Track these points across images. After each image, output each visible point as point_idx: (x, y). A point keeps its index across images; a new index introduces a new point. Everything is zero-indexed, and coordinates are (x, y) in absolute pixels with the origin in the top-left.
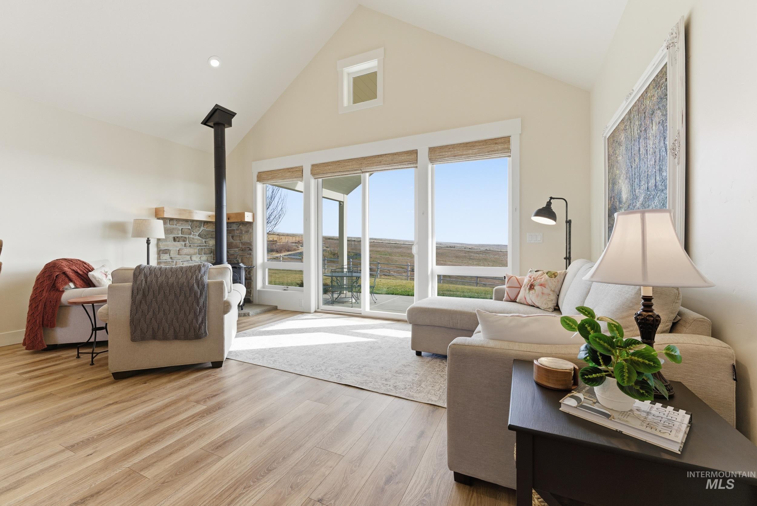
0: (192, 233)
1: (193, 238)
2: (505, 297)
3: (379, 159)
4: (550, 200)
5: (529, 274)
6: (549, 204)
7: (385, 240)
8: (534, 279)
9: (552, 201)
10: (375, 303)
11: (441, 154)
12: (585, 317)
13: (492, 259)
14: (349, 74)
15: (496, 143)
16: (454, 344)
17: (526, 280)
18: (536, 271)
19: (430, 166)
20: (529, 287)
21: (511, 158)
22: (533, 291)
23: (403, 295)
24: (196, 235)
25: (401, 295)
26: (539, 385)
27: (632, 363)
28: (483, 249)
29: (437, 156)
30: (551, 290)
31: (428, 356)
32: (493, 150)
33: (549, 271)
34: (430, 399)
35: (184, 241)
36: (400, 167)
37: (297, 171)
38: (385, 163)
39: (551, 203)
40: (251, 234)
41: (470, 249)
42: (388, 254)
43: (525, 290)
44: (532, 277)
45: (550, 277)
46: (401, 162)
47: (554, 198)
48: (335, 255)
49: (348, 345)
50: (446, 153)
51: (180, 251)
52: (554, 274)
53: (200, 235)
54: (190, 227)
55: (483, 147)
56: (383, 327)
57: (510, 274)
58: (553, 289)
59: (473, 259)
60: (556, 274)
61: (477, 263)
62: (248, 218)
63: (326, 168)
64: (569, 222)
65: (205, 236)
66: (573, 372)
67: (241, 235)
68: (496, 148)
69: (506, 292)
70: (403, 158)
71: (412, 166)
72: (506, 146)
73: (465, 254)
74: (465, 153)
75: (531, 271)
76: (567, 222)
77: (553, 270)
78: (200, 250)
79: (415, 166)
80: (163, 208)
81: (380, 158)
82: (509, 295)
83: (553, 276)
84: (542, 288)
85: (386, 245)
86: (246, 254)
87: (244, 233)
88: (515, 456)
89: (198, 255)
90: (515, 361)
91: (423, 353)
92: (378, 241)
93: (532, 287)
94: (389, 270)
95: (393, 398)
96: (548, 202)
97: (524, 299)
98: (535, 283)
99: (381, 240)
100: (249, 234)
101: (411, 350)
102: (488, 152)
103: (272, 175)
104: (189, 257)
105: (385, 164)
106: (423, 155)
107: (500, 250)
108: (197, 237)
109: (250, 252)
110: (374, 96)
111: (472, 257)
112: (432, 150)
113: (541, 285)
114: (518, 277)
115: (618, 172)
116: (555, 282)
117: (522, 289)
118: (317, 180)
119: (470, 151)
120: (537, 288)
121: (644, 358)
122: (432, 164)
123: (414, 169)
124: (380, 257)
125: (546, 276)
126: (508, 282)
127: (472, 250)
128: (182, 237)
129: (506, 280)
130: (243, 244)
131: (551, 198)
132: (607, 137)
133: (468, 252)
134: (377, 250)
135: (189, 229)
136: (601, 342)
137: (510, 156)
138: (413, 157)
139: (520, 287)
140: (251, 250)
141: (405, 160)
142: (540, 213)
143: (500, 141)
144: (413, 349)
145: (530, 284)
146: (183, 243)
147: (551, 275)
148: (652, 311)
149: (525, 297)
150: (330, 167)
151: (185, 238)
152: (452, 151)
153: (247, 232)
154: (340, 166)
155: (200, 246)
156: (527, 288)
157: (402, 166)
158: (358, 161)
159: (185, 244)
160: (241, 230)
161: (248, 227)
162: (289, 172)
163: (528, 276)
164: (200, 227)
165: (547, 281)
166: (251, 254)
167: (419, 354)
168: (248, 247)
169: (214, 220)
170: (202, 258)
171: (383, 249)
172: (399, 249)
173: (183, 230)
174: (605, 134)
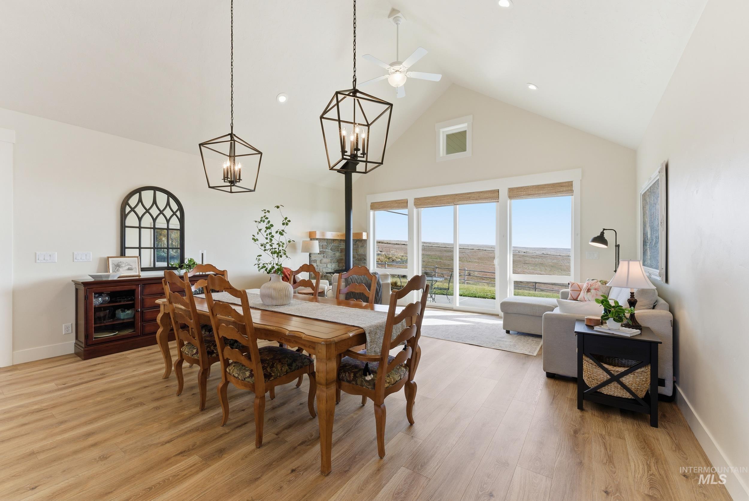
0: (328, 248)
1: (328, 252)
2: (569, 296)
3: (468, 195)
4: (603, 231)
5: (587, 282)
6: (602, 233)
7: (434, 243)
8: (590, 285)
9: (605, 231)
10: (450, 302)
11: (518, 193)
12: (603, 298)
13: (550, 263)
14: (443, 132)
15: (562, 186)
16: (546, 314)
17: (585, 286)
18: (592, 280)
19: (509, 201)
20: (587, 290)
21: (573, 197)
22: (590, 293)
23: (471, 297)
24: (329, 249)
25: (469, 297)
26: (587, 325)
27: (617, 311)
28: (539, 253)
29: (515, 194)
30: (603, 292)
31: (514, 334)
32: (559, 191)
33: (602, 280)
34: (523, 352)
35: (324, 254)
36: (484, 201)
37: (402, 202)
38: (473, 198)
39: (604, 233)
40: (366, 248)
41: (524, 252)
42: (438, 258)
43: (584, 292)
44: (589, 284)
45: (602, 284)
46: (486, 198)
47: (606, 230)
48: (390, 259)
49: (457, 326)
50: (522, 193)
51: (321, 261)
52: (605, 282)
53: (331, 249)
54: (326, 244)
55: (551, 188)
56: (474, 317)
57: (573, 281)
58: (604, 292)
59: (528, 264)
60: (606, 282)
61: (533, 268)
62: (364, 237)
63: (426, 201)
64: (618, 246)
65: (334, 250)
66: (601, 320)
67: (357, 249)
68: (561, 190)
69: (570, 294)
70: (487, 195)
71: (494, 201)
72: (569, 188)
73: (519, 259)
74: (536, 193)
75: (588, 280)
76: (616, 246)
77: (604, 279)
78: (331, 260)
79: (497, 201)
80: (316, 232)
81: (470, 195)
82: (573, 296)
83: (604, 283)
84: (596, 291)
85: (435, 249)
86: (362, 263)
87: (360, 247)
88: (577, 351)
89: (330, 264)
90: (576, 320)
91: (511, 332)
92: (427, 245)
93: (589, 290)
94: (443, 274)
95: (502, 351)
96: (601, 232)
97: (583, 298)
98: (592, 288)
99: (430, 243)
100: (363, 248)
101: (503, 330)
102: (555, 193)
103: (383, 205)
104: (326, 265)
105: (473, 200)
106: (504, 194)
107: (558, 254)
108: (330, 251)
109: (364, 261)
110: (464, 150)
111: (527, 262)
112: (511, 190)
113: (595, 289)
114: (580, 284)
115: (646, 220)
116: (605, 287)
117: (582, 292)
118: (417, 209)
119: (541, 192)
120: (592, 291)
121: (620, 310)
122: (511, 200)
123: (497, 203)
124: (432, 261)
125: (600, 284)
126: (571, 287)
127: (527, 254)
128: (322, 251)
129: (570, 286)
130: (360, 255)
131: (604, 229)
132: (642, 194)
133: (523, 256)
134: (428, 254)
135: (326, 245)
136: (607, 305)
137: (573, 195)
138: (496, 194)
139: (580, 290)
140: (365, 260)
141: (489, 197)
142: (595, 240)
143: (564, 184)
144: (504, 329)
145: (587, 288)
146: (323, 255)
147: (603, 283)
148: (634, 298)
149: (584, 296)
150: (429, 201)
151: (324, 251)
152: (526, 191)
153: (362, 246)
154: (437, 200)
155: (331, 257)
156: (586, 291)
157: (486, 201)
158: (451, 197)
159: (324, 256)
160: (358, 245)
161: (363, 243)
162: (397, 203)
163: (586, 283)
164: (331, 244)
165: (599, 286)
166: (365, 263)
167: (508, 332)
168: (364, 258)
169: (345, 239)
170: (332, 266)
171: (433, 253)
172: (449, 253)
173: (323, 246)
174: (641, 191)
